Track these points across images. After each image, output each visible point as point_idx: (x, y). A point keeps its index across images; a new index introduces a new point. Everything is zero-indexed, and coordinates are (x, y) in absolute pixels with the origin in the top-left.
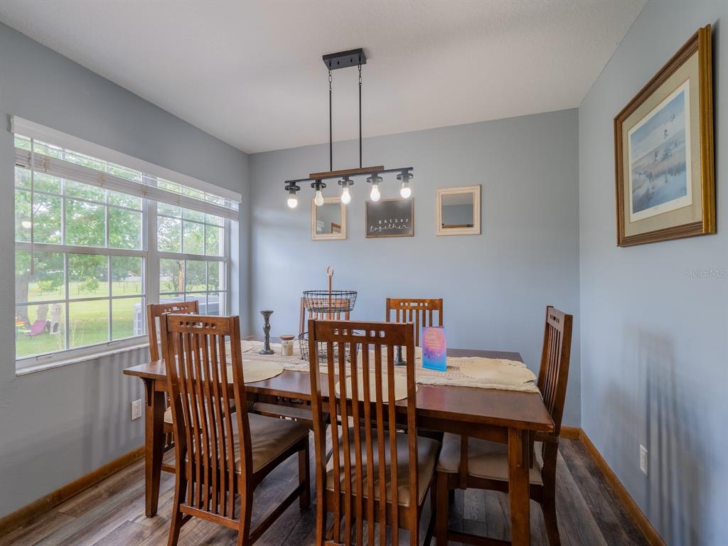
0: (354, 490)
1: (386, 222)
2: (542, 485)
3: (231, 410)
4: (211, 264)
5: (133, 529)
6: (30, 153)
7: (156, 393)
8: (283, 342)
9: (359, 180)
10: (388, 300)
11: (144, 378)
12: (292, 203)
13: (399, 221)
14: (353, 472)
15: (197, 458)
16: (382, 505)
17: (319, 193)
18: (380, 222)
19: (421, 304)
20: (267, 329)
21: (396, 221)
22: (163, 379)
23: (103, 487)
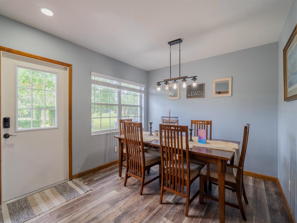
0: (172, 173)
1: (194, 92)
2: (236, 183)
3: (140, 151)
4: (136, 107)
5: (116, 178)
6: (94, 80)
7: (121, 143)
8: (156, 132)
9: (180, 81)
10: (192, 121)
11: (119, 139)
12: (159, 89)
13: (199, 92)
14: (171, 169)
15: (132, 161)
16: (179, 179)
17: (167, 86)
18: (192, 93)
19: (204, 122)
20: (151, 128)
21: (198, 92)
22: (123, 139)
23: (108, 168)
